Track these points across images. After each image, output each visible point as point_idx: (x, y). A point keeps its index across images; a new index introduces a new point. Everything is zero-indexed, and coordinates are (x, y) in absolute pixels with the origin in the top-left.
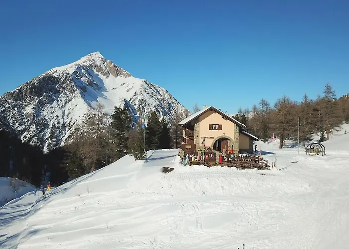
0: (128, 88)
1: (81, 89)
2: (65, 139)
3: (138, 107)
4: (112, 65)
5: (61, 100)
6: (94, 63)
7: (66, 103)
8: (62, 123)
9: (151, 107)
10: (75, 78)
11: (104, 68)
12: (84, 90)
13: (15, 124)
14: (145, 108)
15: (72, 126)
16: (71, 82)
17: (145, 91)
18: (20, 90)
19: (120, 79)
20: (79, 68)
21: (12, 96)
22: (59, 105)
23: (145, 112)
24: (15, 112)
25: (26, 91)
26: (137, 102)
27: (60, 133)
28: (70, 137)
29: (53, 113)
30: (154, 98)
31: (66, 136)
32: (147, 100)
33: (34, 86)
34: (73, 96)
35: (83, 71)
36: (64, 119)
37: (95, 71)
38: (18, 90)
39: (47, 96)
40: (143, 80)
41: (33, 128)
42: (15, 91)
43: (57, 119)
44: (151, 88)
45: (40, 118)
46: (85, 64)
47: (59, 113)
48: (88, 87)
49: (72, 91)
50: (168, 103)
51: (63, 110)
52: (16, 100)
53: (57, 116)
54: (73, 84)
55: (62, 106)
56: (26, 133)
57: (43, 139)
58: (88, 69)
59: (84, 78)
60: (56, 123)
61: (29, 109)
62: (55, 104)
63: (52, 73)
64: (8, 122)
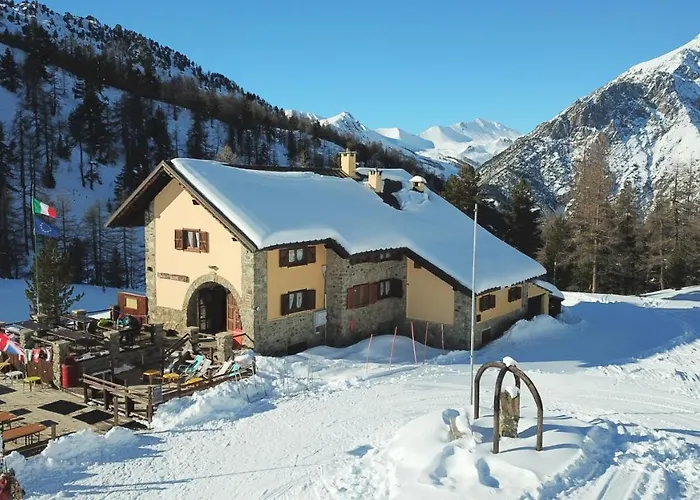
1: (693, 104)
5: (646, 133)
7: (655, 138)
8: (645, 180)
10: (679, 83)
13: (553, 184)
15: (667, 187)
16: (668, 92)
18: (564, 117)
20: (691, 57)
21: (551, 130)
22: (640, 143)
24: (553, 160)
25: (575, 119)
29: (626, 160)
33: (591, 108)
34: (673, 121)
36: (649, 172)
38: (562, 116)
39: (614, 126)
42: (556, 120)
43: (636, 173)
47: (640, 159)
49: (671, 111)
51: (649, 152)
52: (556, 137)
53: (635, 165)
54: (674, 94)
55: (648, 145)
60: (632, 180)
61: (580, 154)
62: (632, 141)
63: (631, 76)
64: (542, 179)
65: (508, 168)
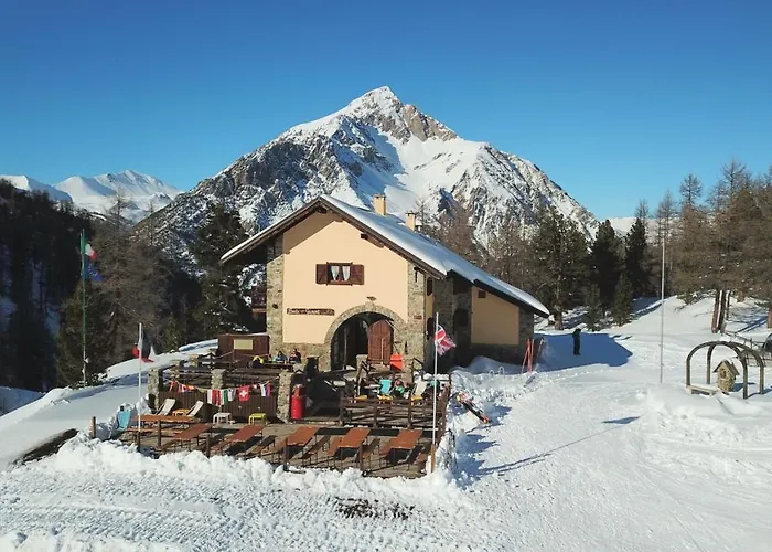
0: (449, 164)
1: (350, 169)
3: (470, 206)
4: (416, 114)
5: (309, 194)
6: (376, 113)
9: (500, 206)
10: (336, 147)
11: (398, 122)
12: (355, 171)
14: (486, 207)
16: (328, 155)
17: (487, 170)
18: (228, 174)
19: (433, 145)
20: (346, 123)
21: (214, 187)
23: (486, 217)
25: (240, 176)
26: (468, 196)
30: (506, 185)
32: (490, 189)
33: (255, 166)
34: (334, 184)
35: (354, 130)
37: (380, 130)
38: (225, 173)
39: (280, 186)
40: (483, 144)
42: (219, 177)
44: (500, 163)
46: (358, 115)
48: (366, 166)
49: (331, 174)
50: (539, 195)
52: (219, 194)
54: (333, 158)
58: (364, 126)
59: (357, 145)
61: (246, 214)
62: (297, 202)
63: (291, 137)
65: (169, 227)
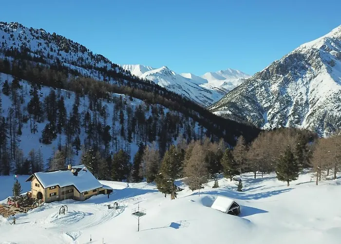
1: (329, 64)
2: (307, 117)
5: (306, 77)
7: (310, 80)
8: (305, 100)
10: (322, 54)
12: (331, 65)
13: (262, 102)
15: (315, 103)
16: (317, 58)
18: (267, 70)
20: (328, 41)
21: (261, 76)
22: (303, 82)
24: (262, 90)
25: (273, 70)
27: (302, 110)
28: (312, 114)
29: (297, 90)
31: (309, 114)
33: (280, 65)
34: (319, 72)
35: (332, 44)
36: (307, 96)
38: (266, 69)
39: (291, 74)
41: (277, 105)
42: (263, 71)
43: (301, 97)
45: (284, 96)
46: (336, 36)
47: (303, 90)
48: (338, 61)
49: (318, 67)
51: (307, 86)
52: (263, 79)
53: (301, 93)
54: (319, 59)
55: (307, 83)
56: (271, 110)
57: (285, 116)
58: (338, 41)
59: (333, 51)
60: (299, 100)
61: (274, 87)
62: (299, 81)
63: (300, 50)
64: (256, 99)
65: (240, 94)
